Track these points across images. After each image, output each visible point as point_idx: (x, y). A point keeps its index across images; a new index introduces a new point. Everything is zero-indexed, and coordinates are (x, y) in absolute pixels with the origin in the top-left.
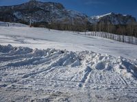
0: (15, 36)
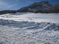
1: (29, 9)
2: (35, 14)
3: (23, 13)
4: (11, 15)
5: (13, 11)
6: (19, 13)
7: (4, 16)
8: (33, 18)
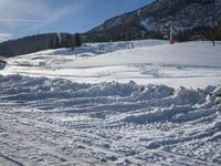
0: (143, 65)
1: (144, 23)
2: (177, 44)
3: (115, 43)
4: (59, 57)
5: (69, 36)
6: (96, 45)
8: (164, 65)
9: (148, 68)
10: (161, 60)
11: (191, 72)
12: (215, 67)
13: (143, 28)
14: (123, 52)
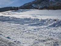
2: (40, 10)
4: (13, 12)
5: (15, 7)
6: (22, 10)
7: (6, 13)
8: (37, 15)
9: (34, 15)
10: (37, 13)
11: (43, 16)
12: (48, 15)
13: (33, 6)
14: (28, 12)
